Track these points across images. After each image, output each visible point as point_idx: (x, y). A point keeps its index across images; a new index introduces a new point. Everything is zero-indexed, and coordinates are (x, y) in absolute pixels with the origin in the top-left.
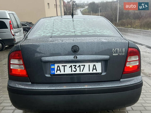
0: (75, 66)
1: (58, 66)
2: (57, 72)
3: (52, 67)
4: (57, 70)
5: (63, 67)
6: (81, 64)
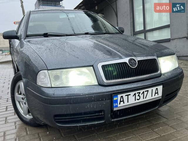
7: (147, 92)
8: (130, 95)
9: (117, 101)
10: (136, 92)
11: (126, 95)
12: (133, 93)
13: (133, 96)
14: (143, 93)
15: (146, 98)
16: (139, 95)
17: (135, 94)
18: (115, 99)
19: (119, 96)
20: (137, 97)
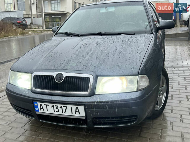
7: (65, 108)
8: (48, 105)
9: (37, 107)
10: (54, 105)
11: (44, 105)
12: (52, 105)
13: (52, 107)
14: (61, 107)
15: (65, 113)
16: (57, 108)
17: (53, 106)
18: (36, 105)
19: (39, 104)
20: (56, 110)
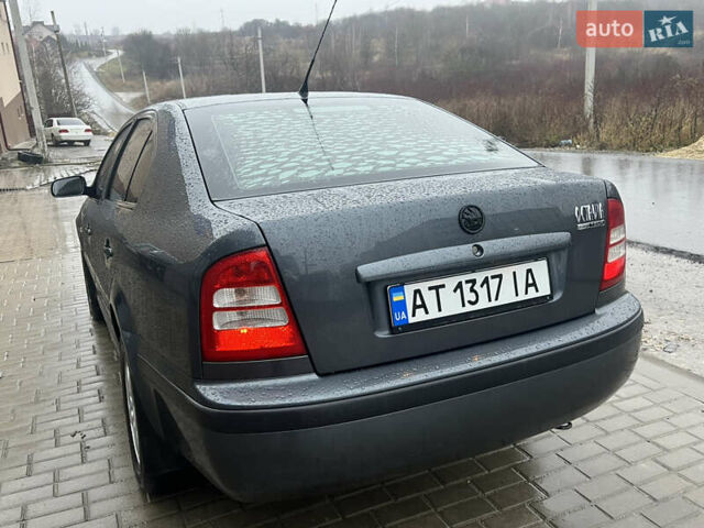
0: (470, 285)
1: (417, 292)
2: (414, 315)
3: (397, 298)
4: (415, 307)
5: (434, 291)
6: (489, 273)
